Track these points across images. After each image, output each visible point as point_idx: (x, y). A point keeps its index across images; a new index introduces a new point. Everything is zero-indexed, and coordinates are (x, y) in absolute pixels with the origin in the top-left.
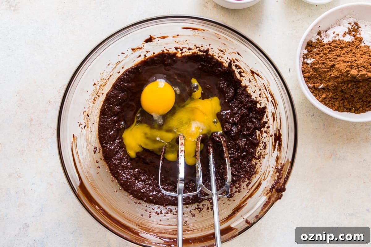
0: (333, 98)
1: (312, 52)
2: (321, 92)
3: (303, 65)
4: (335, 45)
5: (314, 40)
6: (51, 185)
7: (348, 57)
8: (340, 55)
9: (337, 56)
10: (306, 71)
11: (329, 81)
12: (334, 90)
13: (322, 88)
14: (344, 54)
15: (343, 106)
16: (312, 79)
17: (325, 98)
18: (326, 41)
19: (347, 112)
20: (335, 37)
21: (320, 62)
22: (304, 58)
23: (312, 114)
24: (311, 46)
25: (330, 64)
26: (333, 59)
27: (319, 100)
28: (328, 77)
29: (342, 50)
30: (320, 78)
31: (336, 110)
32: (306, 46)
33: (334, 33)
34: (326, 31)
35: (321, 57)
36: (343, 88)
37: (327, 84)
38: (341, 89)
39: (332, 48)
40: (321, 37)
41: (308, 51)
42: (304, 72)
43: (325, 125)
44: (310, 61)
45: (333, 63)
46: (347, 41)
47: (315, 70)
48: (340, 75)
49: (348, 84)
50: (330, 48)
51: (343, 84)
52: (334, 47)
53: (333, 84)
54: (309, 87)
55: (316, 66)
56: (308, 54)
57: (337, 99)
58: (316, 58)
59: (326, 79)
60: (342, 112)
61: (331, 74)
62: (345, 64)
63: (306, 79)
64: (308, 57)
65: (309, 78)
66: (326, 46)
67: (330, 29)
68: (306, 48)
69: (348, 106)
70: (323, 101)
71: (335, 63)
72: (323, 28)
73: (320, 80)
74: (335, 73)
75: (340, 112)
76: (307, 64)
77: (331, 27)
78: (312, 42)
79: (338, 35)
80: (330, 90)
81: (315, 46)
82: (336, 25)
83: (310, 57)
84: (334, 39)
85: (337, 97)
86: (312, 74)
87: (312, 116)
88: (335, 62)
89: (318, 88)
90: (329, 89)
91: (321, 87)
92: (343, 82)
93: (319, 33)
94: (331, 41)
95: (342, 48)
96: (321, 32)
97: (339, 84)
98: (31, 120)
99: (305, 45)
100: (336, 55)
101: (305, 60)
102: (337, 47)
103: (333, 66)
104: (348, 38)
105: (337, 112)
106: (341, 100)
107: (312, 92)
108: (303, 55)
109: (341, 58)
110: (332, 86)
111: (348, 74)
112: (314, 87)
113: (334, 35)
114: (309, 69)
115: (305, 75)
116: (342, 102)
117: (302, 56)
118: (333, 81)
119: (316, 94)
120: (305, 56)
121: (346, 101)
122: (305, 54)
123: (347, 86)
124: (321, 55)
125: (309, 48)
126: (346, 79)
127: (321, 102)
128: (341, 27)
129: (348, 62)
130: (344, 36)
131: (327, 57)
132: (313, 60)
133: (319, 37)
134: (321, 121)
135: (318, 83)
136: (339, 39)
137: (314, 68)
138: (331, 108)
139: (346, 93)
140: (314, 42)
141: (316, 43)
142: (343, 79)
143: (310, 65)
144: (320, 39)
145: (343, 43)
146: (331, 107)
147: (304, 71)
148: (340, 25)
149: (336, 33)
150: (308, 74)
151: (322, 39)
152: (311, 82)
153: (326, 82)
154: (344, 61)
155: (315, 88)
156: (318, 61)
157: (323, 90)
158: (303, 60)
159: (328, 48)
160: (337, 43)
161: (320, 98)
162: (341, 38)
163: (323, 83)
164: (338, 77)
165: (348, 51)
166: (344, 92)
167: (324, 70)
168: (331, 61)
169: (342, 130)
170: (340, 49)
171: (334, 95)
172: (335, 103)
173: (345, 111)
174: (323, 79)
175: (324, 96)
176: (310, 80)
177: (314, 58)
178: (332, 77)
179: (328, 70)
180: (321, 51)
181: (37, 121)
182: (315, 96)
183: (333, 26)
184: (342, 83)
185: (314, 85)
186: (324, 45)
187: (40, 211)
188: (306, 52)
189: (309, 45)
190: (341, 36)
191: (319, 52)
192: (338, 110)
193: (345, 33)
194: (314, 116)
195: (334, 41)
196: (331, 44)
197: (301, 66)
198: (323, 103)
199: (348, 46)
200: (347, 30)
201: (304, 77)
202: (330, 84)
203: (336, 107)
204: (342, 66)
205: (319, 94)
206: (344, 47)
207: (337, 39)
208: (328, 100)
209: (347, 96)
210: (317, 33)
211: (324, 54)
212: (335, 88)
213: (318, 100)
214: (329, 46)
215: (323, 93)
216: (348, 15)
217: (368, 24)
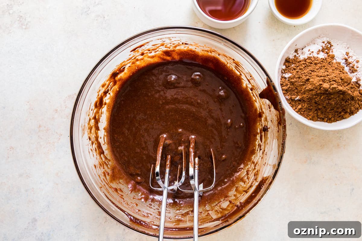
0: (308, 109)
1: (289, 68)
2: (297, 103)
3: (281, 79)
4: (310, 62)
5: (291, 57)
6: (57, 184)
7: (322, 72)
8: (314, 71)
9: (312, 71)
10: (284, 84)
11: (305, 94)
12: (308, 101)
13: (298, 100)
14: (317, 69)
15: (317, 116)
16: (289, 91)
17: (301, 109)
18: (302, 57)
19: (321, 121)
20: (310, 54)
21: (296, 76)
22: (282, 72)
23: (290, 123)
24: (289, 62)
25: (305, 78)
26: (308, 74)
27: (296, 110)
28: (303, 90)
29: (316, 66)
30: (296, 91)
31: (310, 119)
32: (285, 62)
33: (309, 51)
34: (302, 49)
35: (297, 72)
36: (316, 100)
37: (302, 96)
38: (315, 101)
39: (307, 64)
40: (298, 54)
41: (286, 67)
42: (283, 86)
43: (302, 133)
44: (287, 75)
45: (308, 77)
46: (320, 58)
47: (292, 83)
48: (314, 88)
49: (321, 96)
50: (306, 64)
51: (317, 96)
52: (309, 63)
53: (308, 96)
54: (286, 99)
55: (293, 80)
56: (286, 69)
57: (311, 109)
58: (293, 73)
59: (302, 92)
60: (316, 121)
61: (306, 88)
62: (318, 78)
63: (284, 91)
64: (286, 72)
65: (286, 90)
66: (302, 63)
67: (306, 47)
68: (284, 64)
69: (321, 116)
70: (299, 112)
71: (309, 78)
72: (299, 46)
73: (296, 92)
74: (309, 87)
75: (314, 121)
76: (285, 78)
77: (306, 46)
78: (289, 59)
79: (313, 52)
80: (305, 101)
81: (292, 63)
82: (311, 44)
83: (288, 72)
84: (309, 56)
85: (312, 108)
86: (290, 87)
87: (290, 125)
88: (309, 76)
89: (295, 100)
90: (304, 100)
91: (297, 98)
92: (317, 94)
93: (296, 51)
94: (307, 58)
95: (316, 64)
96: (298, 49)
97: (313, 96)
98: (40, 126)
99: (284, 61)
100: (310, 71)
101: (284, 75)
102: (311, 63)
103: (308, 80)
104: (322, 56)
105: (312, 121)
106: (315, 111)
107: (290, 103)
108: (282, 70)
109: (315, 73)
110: (307, 98)
111: (321, 88)
112: (291, 99)
113: (309, 52)
114: (287, 82)
115: (283, 88)
116: (316, 112)
117: (280, 71)
118: (307, 93)
119: (293, 105)
120: (283, 71)
121: (319, 111)
122: (283, 69)
123: (320, 98)
124: (297, 70)
125: (287, 64)
126: (319, 92)
127: (297, 112)
128: (316, 45)
129: (321, 76)
130: (318, 54)
131: (303, 72)
132: (290, 75)
133: (296, 54)
134: (298, 129)
135: (295, 95)
136: (313, 56)
137: (291, 82)
138: (306, 118)
139: (319, 104)
140: (292, 59)
141: (294, 59)
142: (317, 92)
143: (287, 79)
144: (297, 56)
145: (317, 60)
146: (306, 116)
147: (282, 84)
148: (314, 44)
149: (311, 51)
150: (286, 87)
151: (298, 56)
152: (288, 94)
153: (302, 94)
154: (317, 76)
155: (292, 100)
156: (295, 76)
157: (299, 102)
158: (281, 75)
159: (304, 64)
160: (311, 60)
161: (296, 109)
162: (316, 55)
163: (299, 95)
164: (312, 90)
165: (321, 66)
166: (317, 103)
167: (300, 83)
168: (306, 76)
169: (316, 137)
170: (315, 65)
171: (309, 106)
172: (310, 113)
173: (319, 121)
174: (299, 92)
175: (300, 107)
176: (288, 93)
177: (291, 73)
178: (307, 90)
179: (303, 84)
180: (298, 67)
181: (45, 127)
182: (292, 107)
183: (308, 45)
184: (315, 96)
185: (291, 97)
186: (300, 62)
187: (47, 207)
188: (284, 67)
189: (287, 61)
190: (316, 53)
191: (295, 68)
192: (312, 119)
193: (319, 51)
194: (292, 125)
195: (309, 58)
196: (307, 61)
198: (299, 113)
199: (322, 62)
200: (321, 48)
202: (305, 96)
203: (310, 117)
204: (316, 81)
205: (295, 105)
206: (318, 63)
207: (312, 56)
208: (303, 111)
209: (320, 107)
210: (294, 51)
211: (300, 69)
212: (310, 99)
213: (294, 110)
214: (304, 62)
215: (299, 104)
216: (322, 35)
217: (339, 43)
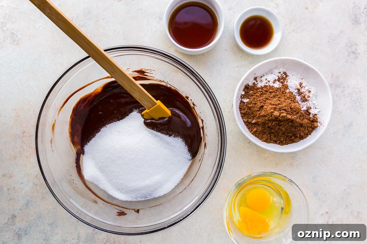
0: (263, 132)
1: (248, 94)
2: (253, 126)
3: (240, 103)
5: (251, 84)
6: (36, 185)
7: (275, 101)
8: (268, 99)
9: (266, 99)
10: (243, 108)
11: (259, 119)
12: (262, 125)
13: (254, 123)
14: (271, 98)
15: (270, 139)
16: (246, 115)
17: (256, 131)
18: (260, 85)
19: (274, 143)
20: (266, 83)
21: (253, 102)
22: (241, 97)
23: (249, 142)
24: (248, 88)
25: (260, 105)
26: (263, 101)
27: (252, 132)
28: (258, 115)
29: (271, 94)
30: (252, 115)
31: (264, 141)
32: (244, 89)
33: (266, 80)
34: (261, 77)
35: (254, 98)
36: (269, 125)
37: (257, 120)
38: (268, 125)
39: (263, 92)
40: (257, 81)
41: (245, 93)
42: (241, 109)
43: (259, 151)
44: (246, 101)
45: (262, 104)
46: (275, 87)
47: (249, 108)
48: (267, 114)
49: (273, 122)
50: (262, 92)
51: (269, 122)
52: (265, 91)
53: (261, 121)
54: (244, 121)
55: (250, 106)
56: (245, 95)
57: (265, 132)
58: (251, 98)
59: (257, 116)
60: (269, 143)
61: (260, 113)
62: (271, 106)
63: (242, 114)
64: (245, 97)
65: (244, 114)
66: (259, 90)
67: (264, 75)
68: (244, 90)
69: (274, 139)
70: (255, 134)
71: (263, 105)
72: (258, 75)
73: (252, 116)
74: (263, 113)
75: (267, 143)
76: (244, 103)
77: (265, 74)
78: (249, 85)
79: (269, 81)
80: (260, 125)
81: (251, 89)
82: (269, 73)
83: (246, 98)
84: (265, 85)
85: (265, 131)
86: (247, 112)
87: (248, 144)
88: (264, 104)
89: (251, 123)
90: (258, 124)
91: (253, 122)
92: (269, 120)
93: (255, 79)
94: (263, 86)
95: (271, 92)
96: (257, 77)
97: (266, 121)
98: (24, 132)
99: (243, 87)
100: (265, 98)
101: (243, 100)
102: (267, 91)
103: (262, 107)
104: (277, 85)
105: (265, 143)
106: (269, 134)
107: (247, 126)
108: (241, 96)
109: (269, 101)
110: (261, 122)
111: (272, 115)
112: (248, 121)
113: (266, 81)
114: (244, 107)
115: (241, 111)
116: (269, 135)
117: (240, 96)
118: (261, 119)
119: (250, 127)
120: (243, 97)
121: (272, 135)
122: (243, 95)
123: (272, 124)
124: (254, 97)
125: (246, 90)
126: (271, 118)
127: (253, 134)
128: (273, 75)
129: (273, 105)
130: (274, 83)
131: (259, 99)
132: (248, 100)
133: (255, 81)
134: (256, 148)
135: (251, 119)
136: (269, 85)
137: (248, 107)
138: (260, 140)
139: (272, 129)
140: (250, 86)
141: (252, 86)
142: (269, 118)
143: (246, 104)
144: (256, 83)
145: (272, 89)
146: (261, 138)
147: (241, 108)
148: (272, 73)
149: (268, 80)
150: (243, 111)
151: (257, 84)
152: (245, 117)
153: (257, 118)
154: (271, 104)
155: (249, 123)
156: (252, 102)
157: (255, 125)
158: (241, 100)
159: (260, 92)
160: (267, 88)
161: (252, 131)
162: (271, 84)
163: (255, 119)
164: (265, 116)
165: (275, 95)
166: (270, 128)
167: (255, 109)
168: (261, 103)
169: (271, 156)
170: (269, 94)
171: (263, 130)
172: (264, 136)
173: (272, 143)
174: (255, 116)
175: (255, 129)
176: (245, 116)
177: (249, 99)
178: (261, 115)
179: (258, 110)
180: (255, 93)
181: (28, 133)
182: (248, 129)
183: (267, 74)
184: (268, 121)
185: (248, 120)
186: (258, 89)
187: (26, 205)
188: (243, 93)
189: (247, 88)
190: (272, 82)
191: (253, 94)
192: (266, 141)
193: (275, 80)
194: (251, 143)
195: (265, 86)
196: (263, 89)
197: (239, 104)
198: (255, 135)
199: (276, 91)
200: (277, 78)
201: (241, 113)
202: (259, 120)
203: (264, 139)
204: (268, 108)
205: (251, 128)
206: (273, 92)
207: (268, 85)
208: (258, 133)
209: (273, 131)
210: (253, 79)
211: (256, 96)
212: (264, 124)
213: (250, 132)
214: (261, 90)
215: (255, 127)
216: (279, 66)
217: (294, 74)
